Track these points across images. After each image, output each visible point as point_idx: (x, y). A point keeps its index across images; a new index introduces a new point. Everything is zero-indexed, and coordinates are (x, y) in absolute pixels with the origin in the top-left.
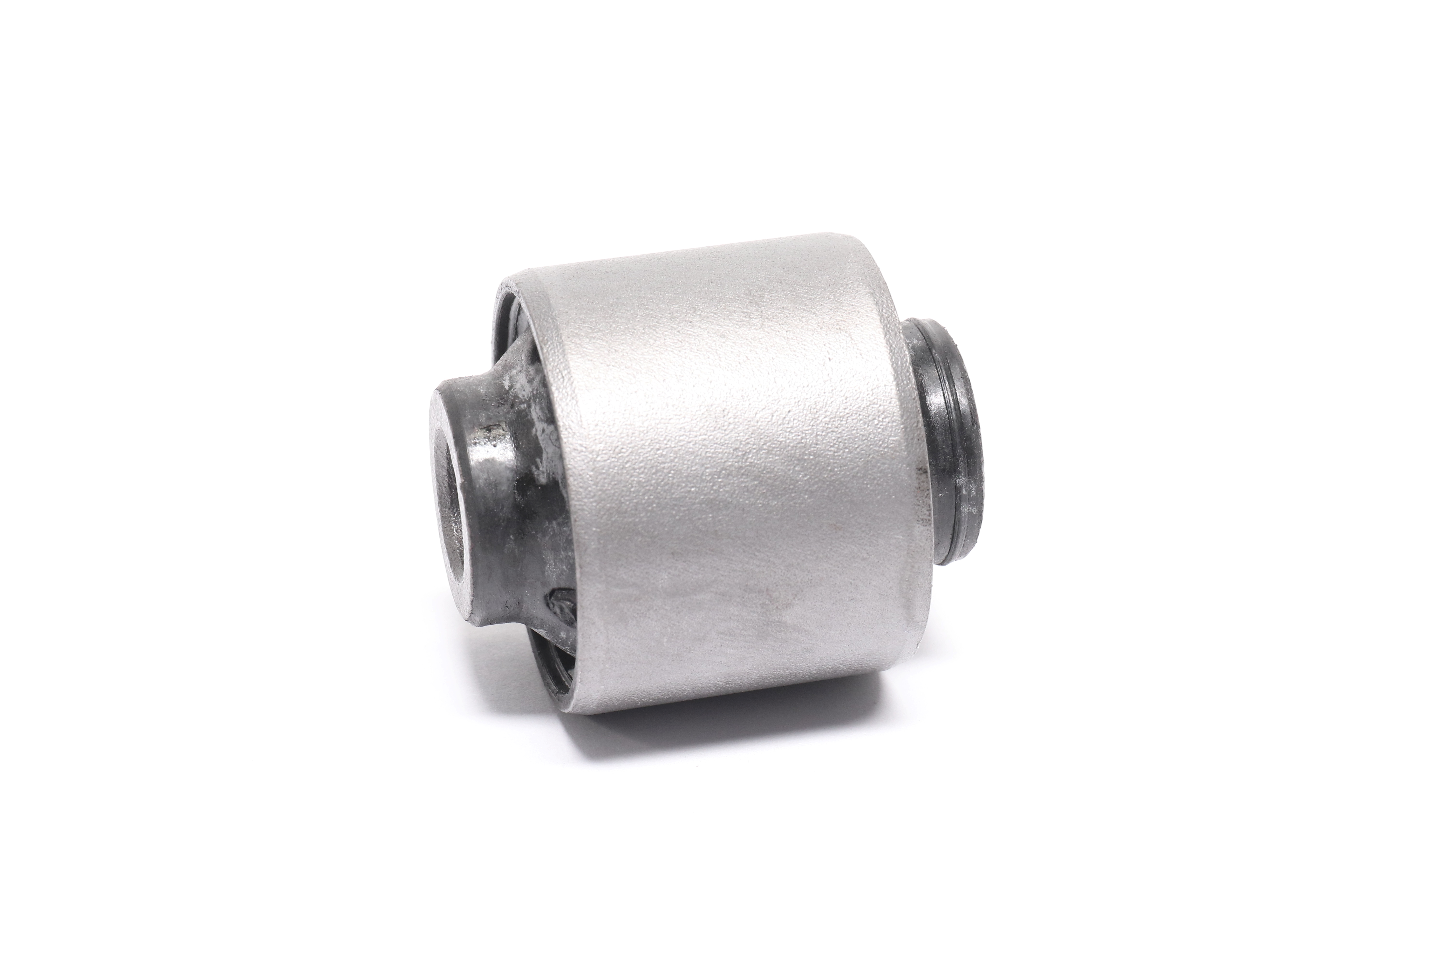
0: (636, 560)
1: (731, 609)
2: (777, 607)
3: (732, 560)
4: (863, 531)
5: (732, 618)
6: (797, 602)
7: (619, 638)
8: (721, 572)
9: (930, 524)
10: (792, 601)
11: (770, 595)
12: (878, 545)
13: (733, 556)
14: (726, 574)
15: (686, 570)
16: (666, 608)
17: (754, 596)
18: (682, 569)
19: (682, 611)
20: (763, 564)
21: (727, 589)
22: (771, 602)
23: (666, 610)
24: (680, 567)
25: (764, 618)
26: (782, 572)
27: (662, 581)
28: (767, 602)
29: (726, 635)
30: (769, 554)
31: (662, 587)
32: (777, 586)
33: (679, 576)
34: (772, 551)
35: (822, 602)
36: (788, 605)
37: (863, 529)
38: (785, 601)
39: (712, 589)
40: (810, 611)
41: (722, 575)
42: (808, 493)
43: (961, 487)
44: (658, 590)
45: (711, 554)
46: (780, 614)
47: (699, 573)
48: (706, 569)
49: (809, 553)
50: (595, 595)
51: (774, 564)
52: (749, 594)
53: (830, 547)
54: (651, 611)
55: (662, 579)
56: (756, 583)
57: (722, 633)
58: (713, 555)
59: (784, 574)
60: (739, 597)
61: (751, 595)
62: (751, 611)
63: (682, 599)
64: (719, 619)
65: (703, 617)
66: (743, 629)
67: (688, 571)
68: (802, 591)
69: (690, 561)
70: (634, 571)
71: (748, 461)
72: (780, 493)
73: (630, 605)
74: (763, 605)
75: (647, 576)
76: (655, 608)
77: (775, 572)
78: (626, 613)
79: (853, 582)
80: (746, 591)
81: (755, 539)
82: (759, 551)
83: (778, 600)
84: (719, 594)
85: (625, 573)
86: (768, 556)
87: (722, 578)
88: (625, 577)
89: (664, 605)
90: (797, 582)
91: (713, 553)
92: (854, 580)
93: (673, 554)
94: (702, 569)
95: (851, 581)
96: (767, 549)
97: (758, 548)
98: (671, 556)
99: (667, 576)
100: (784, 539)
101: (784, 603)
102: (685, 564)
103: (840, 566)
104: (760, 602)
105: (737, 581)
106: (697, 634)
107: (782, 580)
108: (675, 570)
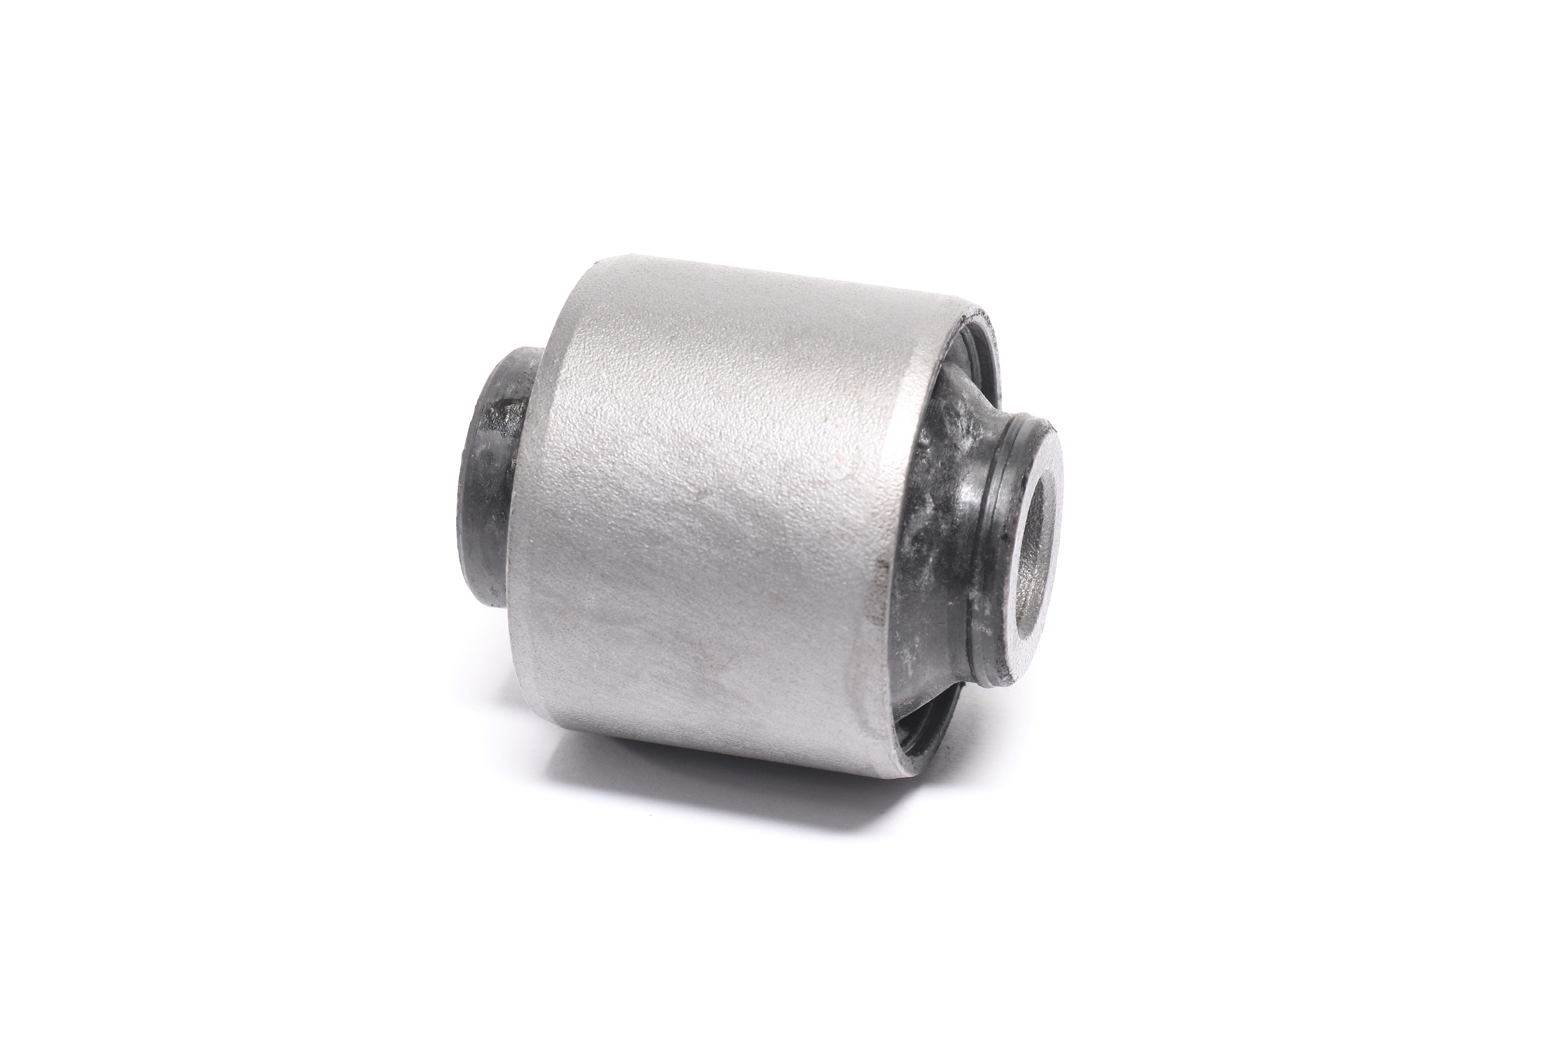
0: (564, 571)
1: (662, 652)
2: (712, 666)
3: (663, 600)
4: (806, 610)
5: (664, 662)
6: (733, 667)
7: (546, 650)
8: (651, 610)
9: (883, 625)
10: (727, 663)
11: (704, 650)
12: (821, 630)
13: (665, 596)
14: (656, 613)
15: (615, 597)
16: (593, 631)
17: (686, 645)
18: (610, 594)
19: (610, 639)
20: (696, 614)
21: (657, 630)
22: (705, 658)
23: (594, 633)
24: (608, 591)
25: (698, 673)
26: (716, 629)
27: (589, 601)
28: (701, 657)
29: (660, 680)
30: (703, 606)
31: (589, 608)
32: (710, 642)
33: (607, 601)
34: (707, 603)
35: (760, 674)
36: (723, 667)
37: (807, 608)
38: (720, 661)
39: (641, 626)
40: (748, 681)
41: (653, 614)
42: (753, 552)
43: (973, 600)
44: (584, 610)
45: (642, 587)
46: (715, 675)
47: (628, 604)
48: (636, 602)
49: (746, 616)
50: (521, 596)
51: (708, 617)
52: (680, 642)
53: (769, 617)
54: (577, 630)
55: (589, 599)
56: (688, 632)
57: (655, 677)
58: (644, 589)
59: (718, 631)
60: (670, 642)
61: (682, 643)
62: (684, 662)
63: (609, 626)
64: (650, 660)
65: (632, 653)
66: (677, 679)
67: (617, 599)
68: (738, 656)
69: (619, 588)
70: (561, 582)
71: (700, 501)
72: (725, 544)
73: (555, 617)
74: (696, 659)
75: (573, 591)
76: (581, 629)
77: (709, 627)
78: (551, 624)
79: (793, 662)
80: (677, 638)
81: (689, 585)
82: (691, 598)
83: (712, 658)
84: (649, 633)
85: (551, 581)
86: (702, 607)
87: (652, 617)
88: (551, 586)
89: (590, 628)
90: (733, 645)
91: (644, 587)
92: (794, 660)
93: (602, 575)
94: (631, 600)
95: (790, 660)
96: (701, 600)
97: (692, 596)
98: (600, 577)
99: (595, 597)
100: (721, 595)
101: (719, 663)
102: (614, 590)
103: (779, 641)
104: (693, 655)
105: (668, 625)
106: (628, 669)
107: (716, 638)
108: (603, 593)
